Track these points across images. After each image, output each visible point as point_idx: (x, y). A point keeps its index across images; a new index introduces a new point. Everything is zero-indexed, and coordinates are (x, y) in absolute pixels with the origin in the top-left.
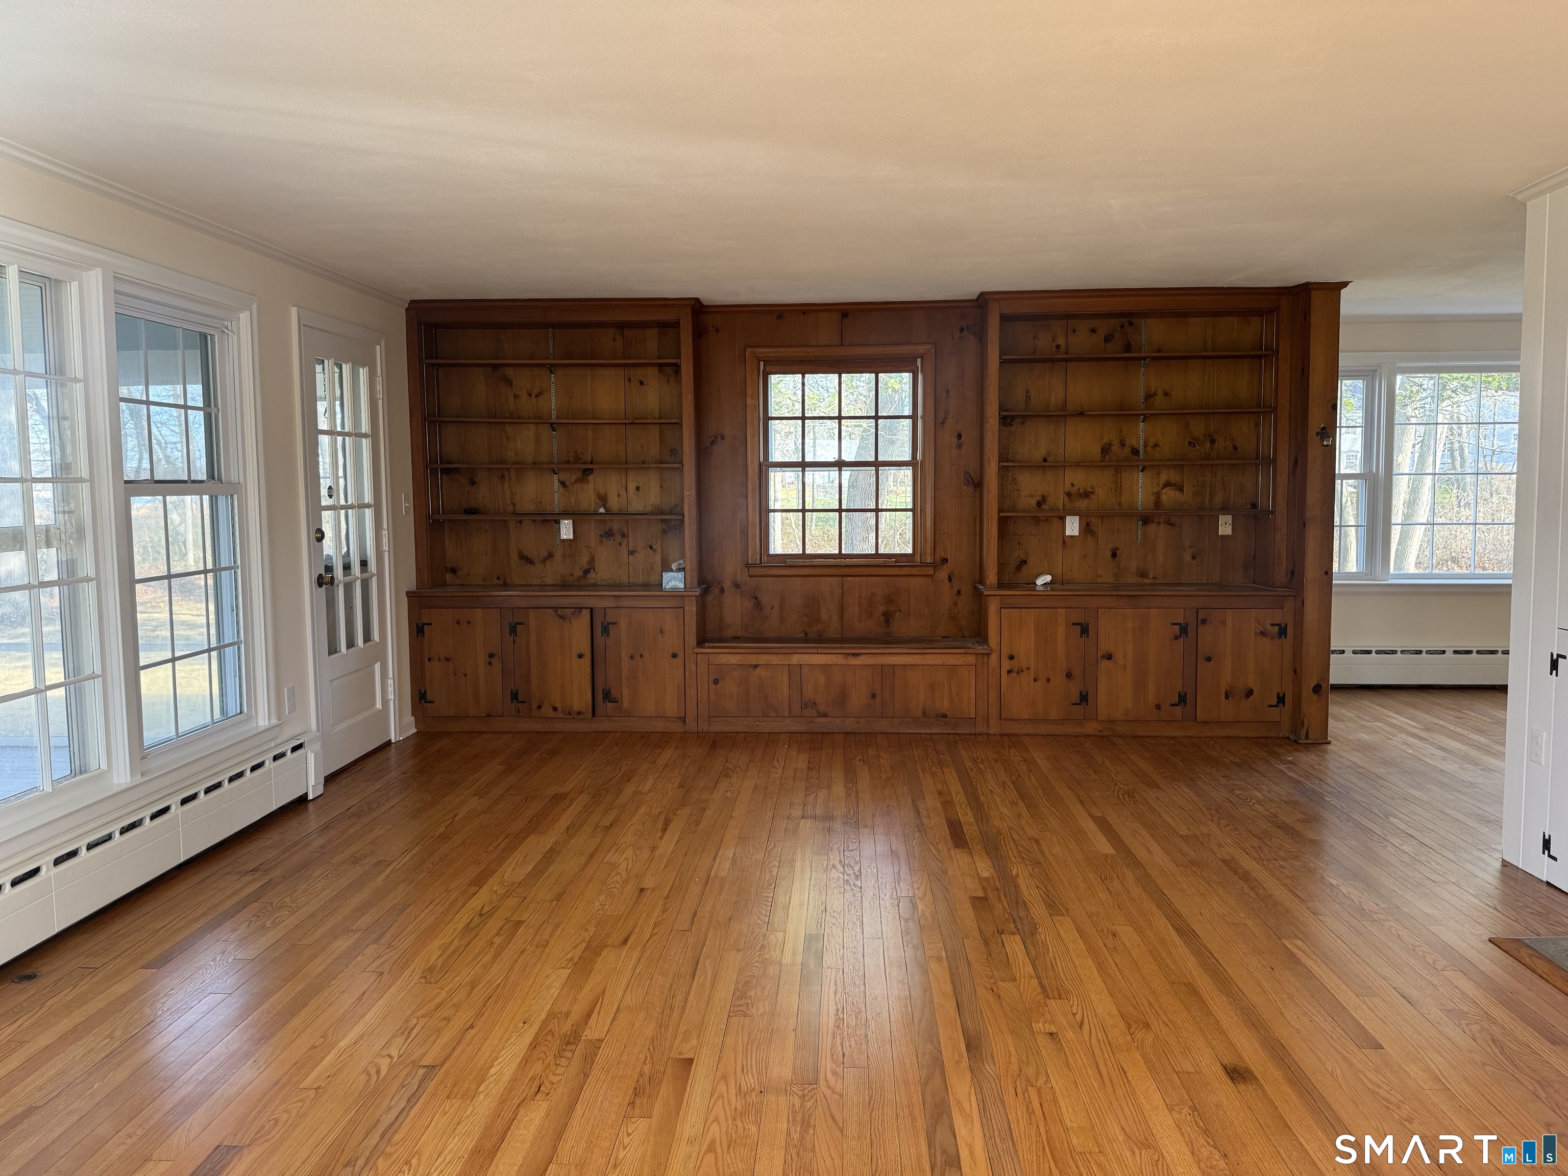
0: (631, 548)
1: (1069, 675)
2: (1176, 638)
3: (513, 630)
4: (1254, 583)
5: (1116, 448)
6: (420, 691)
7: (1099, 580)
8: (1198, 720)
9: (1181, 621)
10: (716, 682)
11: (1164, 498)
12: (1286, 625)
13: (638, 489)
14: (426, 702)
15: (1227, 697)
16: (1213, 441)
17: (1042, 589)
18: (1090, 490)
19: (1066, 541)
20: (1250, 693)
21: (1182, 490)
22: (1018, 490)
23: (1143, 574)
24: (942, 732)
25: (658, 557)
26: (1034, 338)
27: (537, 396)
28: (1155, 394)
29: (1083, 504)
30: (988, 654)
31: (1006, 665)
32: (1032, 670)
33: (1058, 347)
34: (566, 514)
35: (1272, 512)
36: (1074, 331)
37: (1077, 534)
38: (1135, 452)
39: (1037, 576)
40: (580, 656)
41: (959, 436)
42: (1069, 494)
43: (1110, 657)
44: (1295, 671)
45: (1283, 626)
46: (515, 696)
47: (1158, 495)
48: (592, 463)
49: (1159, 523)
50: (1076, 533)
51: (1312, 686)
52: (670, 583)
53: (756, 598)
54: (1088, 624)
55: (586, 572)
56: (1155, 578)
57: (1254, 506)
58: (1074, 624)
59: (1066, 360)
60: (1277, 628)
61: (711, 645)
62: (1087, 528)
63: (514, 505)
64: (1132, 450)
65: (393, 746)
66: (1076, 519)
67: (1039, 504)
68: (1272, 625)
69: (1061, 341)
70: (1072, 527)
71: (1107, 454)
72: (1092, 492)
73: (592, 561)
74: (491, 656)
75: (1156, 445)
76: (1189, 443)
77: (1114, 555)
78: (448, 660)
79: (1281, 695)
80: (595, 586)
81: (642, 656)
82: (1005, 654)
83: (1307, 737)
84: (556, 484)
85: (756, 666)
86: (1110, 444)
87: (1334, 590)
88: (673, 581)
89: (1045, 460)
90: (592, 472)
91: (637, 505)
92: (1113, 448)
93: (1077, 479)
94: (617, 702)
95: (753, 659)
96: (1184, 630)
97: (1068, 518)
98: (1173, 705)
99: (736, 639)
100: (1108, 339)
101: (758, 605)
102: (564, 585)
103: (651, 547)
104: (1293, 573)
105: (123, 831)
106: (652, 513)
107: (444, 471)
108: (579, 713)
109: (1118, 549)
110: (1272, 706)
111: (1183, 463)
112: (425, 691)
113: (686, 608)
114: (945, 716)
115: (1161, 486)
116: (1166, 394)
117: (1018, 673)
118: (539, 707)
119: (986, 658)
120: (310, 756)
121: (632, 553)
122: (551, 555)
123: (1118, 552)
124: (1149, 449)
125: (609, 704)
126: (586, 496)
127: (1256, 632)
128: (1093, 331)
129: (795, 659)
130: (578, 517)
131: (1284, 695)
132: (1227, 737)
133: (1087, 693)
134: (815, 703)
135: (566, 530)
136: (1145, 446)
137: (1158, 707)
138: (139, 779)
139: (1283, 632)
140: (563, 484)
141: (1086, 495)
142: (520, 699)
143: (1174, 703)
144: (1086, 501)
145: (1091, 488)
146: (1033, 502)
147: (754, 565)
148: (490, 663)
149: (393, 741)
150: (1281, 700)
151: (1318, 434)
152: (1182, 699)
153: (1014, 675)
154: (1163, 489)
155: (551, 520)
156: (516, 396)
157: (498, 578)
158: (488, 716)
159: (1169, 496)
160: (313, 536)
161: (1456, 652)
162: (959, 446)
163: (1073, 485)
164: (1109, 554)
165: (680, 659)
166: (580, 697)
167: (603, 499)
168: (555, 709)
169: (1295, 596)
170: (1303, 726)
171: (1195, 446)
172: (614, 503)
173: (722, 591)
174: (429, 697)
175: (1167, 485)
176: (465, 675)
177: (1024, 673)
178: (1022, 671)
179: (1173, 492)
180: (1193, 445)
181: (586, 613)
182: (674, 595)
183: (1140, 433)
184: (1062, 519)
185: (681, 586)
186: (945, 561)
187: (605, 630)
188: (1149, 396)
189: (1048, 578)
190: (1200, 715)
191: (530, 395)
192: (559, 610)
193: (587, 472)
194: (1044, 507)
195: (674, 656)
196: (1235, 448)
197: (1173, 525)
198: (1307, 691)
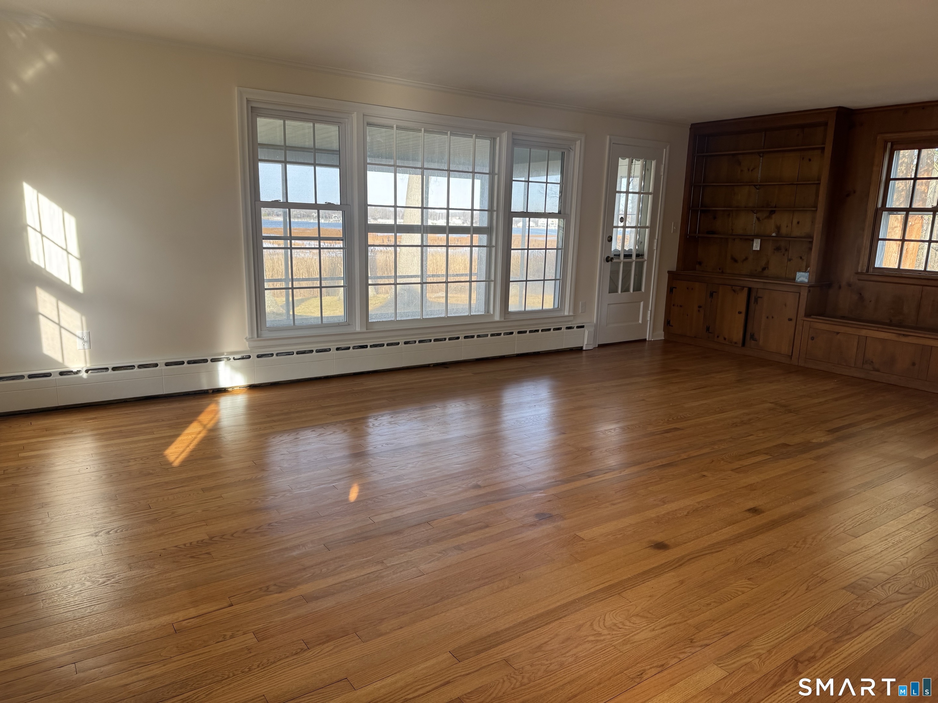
0: (789, 257)
3: (711, 295)
6: (668, 320)
10: (813, 338)
13: (798, 223)
14: (670, 326)
25: (804, 264)
27: (752, 170)
34: (757, 236)
40: (740, 313)
46: (708, 329)
48: (775, 207)
52: (800, 279)
53: (861, 294)
55: (764, 269)
61: (815, 317)
63: (732, 230)
65: (647, 342)
73: (767, 263)
74: (700, 307)
78: (681, 306)
80: (767, 277)
81: (773, 317)
84: (755, 219)
85: (838, 333)
88: (802, 277)
90: (775, 213)
91: (797, 232)
94: (757, 341)
95: (837, 328)
99: (843, 317)
101: (861, 298)
102: (752, 275)
103: (801, 258)
105: (492, 335)
106: (804, 237)
107: (702, 212)
108: (736, 343)
112: (670, 320)
113: (802, 293)
118: (718, 337)
120: (586, 332)
121: (790, 260)
122: (746, 259)
125: (753, 342)
126: (770, 227)
129: (864, 332)
130: (764, 238)
134: (872, 362)
135: (757, 245)
138: (503, 320)
140: (758, 219)
142: (710, 331)
147: (861, 273)
148: (699, 311)
149: (647, 340)
155: (750, 240)
156: (742, 171)
157: (720, 269)
158: (695, 337)
160: (606, 239)
165: (793, 323)
166: (737, 335)
167: (778, 228)
168: (725, 339)
172: (784, 230)
173: (840, 287)
174: (671, 323)
176: (688, 315)
181: (746, 290)
182: (801, 285)
185: (806, 280)
187: (756, 301)
191: (749, 170)
192: (734, 287)
193: (772, 212)
195: (790, 320)
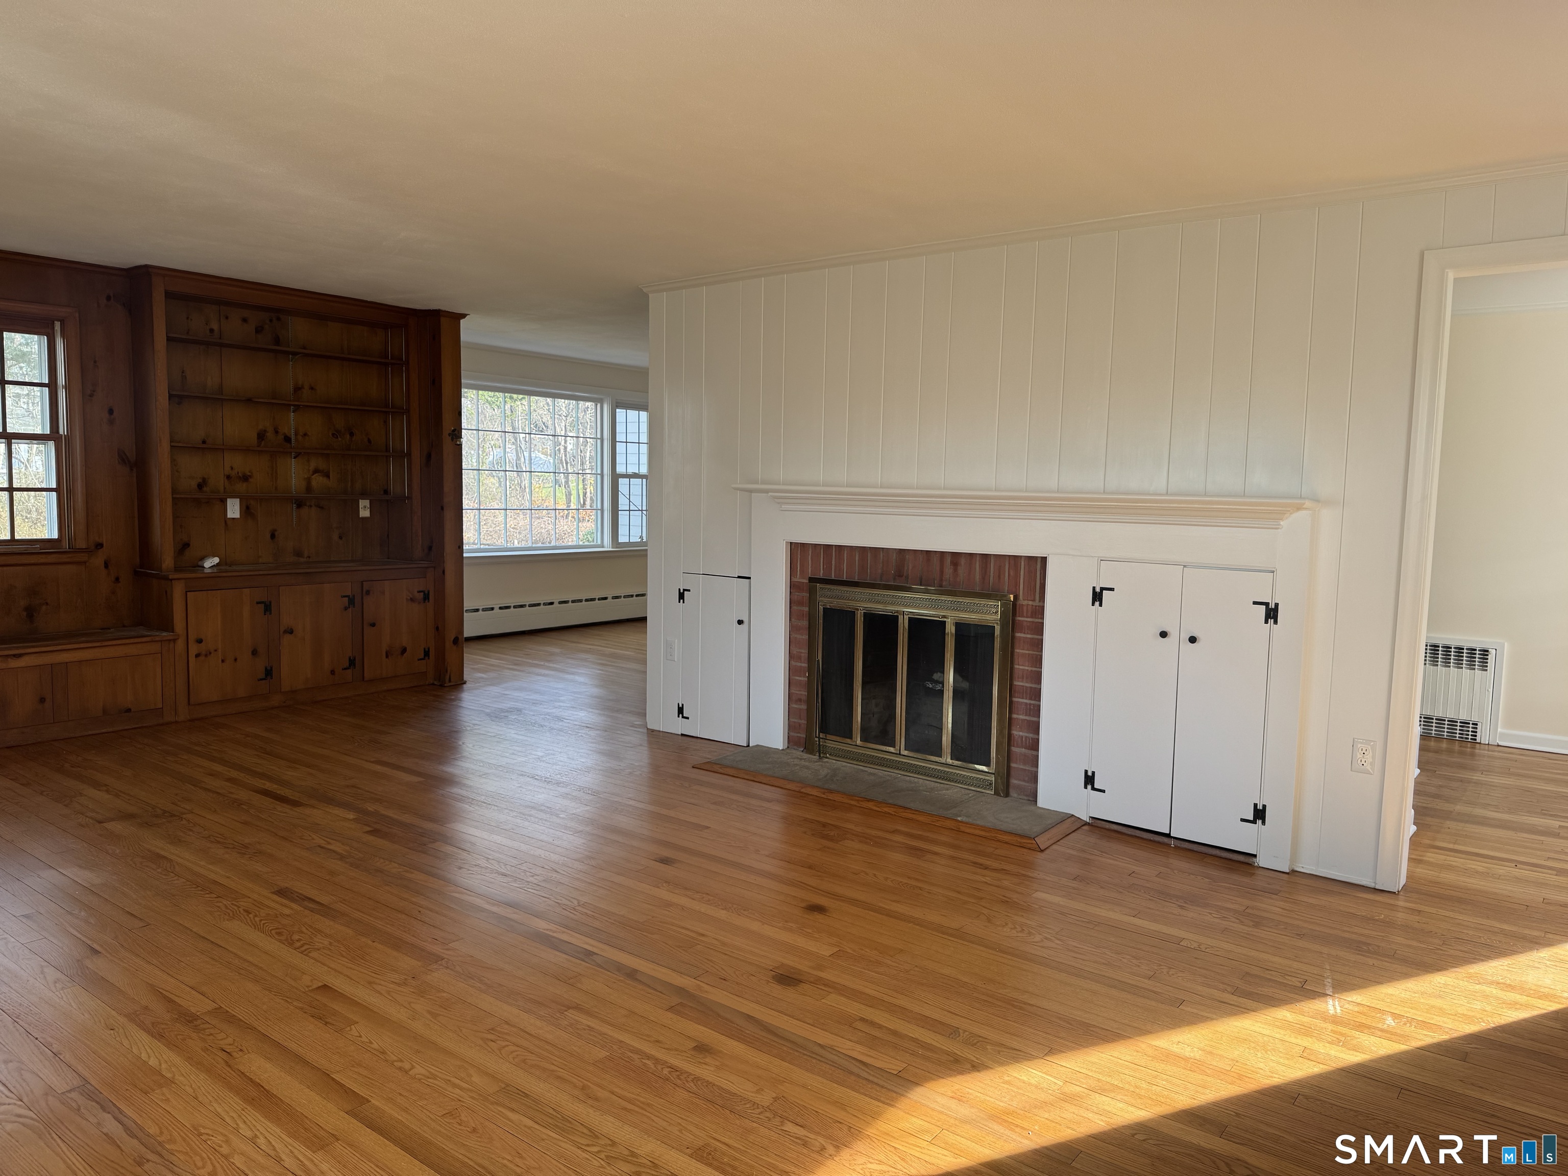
1: (254, 653)
2: (346, 609)
4: (388, 558)
5: (270, 435)
7: (261, 560)
8: (365, 679)
9: (349, 593)
11: (314, 483)
12: (429, 592)
15: (387, 657)
16: (352, 434)
17: (209, 571)
18: (249, 474)
19: (228, 523)
20: (404, 650)
21: (328, 476)
22: (177, 471)
23: (298, 553)
24: (126, 728)
26: (188, 318)
28: (302, 387)
29: (241, 487)
30: (174, 640)
31: (194, 649)
32: (220, 650)
33: (212, 331)
35: (408, 498)
36: (227, 318)
37: (239, 516)
38: (287, 439)
39: (203, 558)
41: (111, 411)
42: (228, 477)
43: (290, 631)
44: (437, 628)
45: (426, 592)
47: (308, 480)
49: (311, 506)
50: (237, 515)
51: (452, 639)
54: (270, 602)
56: (309, 557)
57: (386, 492)
58: (258, 603)
59: (222, 345)
60: (422, 594)
62: (246, 510)
64: (285, 437)
66: (237, 502)
67: (200, 486)
68: (419, 592)
69: (215, 327)
70: (233, 510)
71: (263, 440)
72: (250, 476)
75: (305, 435)
76: (333, 434)
77: (273, 536)
79: (427, 650)
82: (192, 637)
83: (450, 681)
86: (265, 431)
87: (465, 561)
89: (204, 442)
92: (268, 434)
93: (236, 462)
96: (352, 601)
97: (229, 501)
98: (345, 669)
100: (259, 330)
104: (430, 548)
109: (275, 530)
110: (421, 659)
111: (328, 452)
114: (129, 710)
115: (311, 472)
116: (312, 388)
117: (206, 655)
119: (172, 645)
123: (276, 534)
124: (300, 438)
127: (407, 599)
128: (245, 320)
131: (429, 649)
132: (388, 690)
133: (272, 668)
136: (296, 434)
137: (333, 672)
139: (426, 597)
141: (245, 478)
143: (345, 667)
144: (245, 485)
145: (249, 472)
146: (194, 484)
150: (427, 653)
151: (449, 435)
152: (352, 662)
153: (202, 658)
154: (313, 475)
159: (318, 481)
161: (501, 608)
162: (111, 422)
163: (232, 468)
164: (268, 536)
169: (435, 568)
170: (447, 672)
171: (337, 438)
175: (316, 471)
177: (212, 655)
178: (210, 653)
179: (321, 478)
180: (335, 436)
183: (291, 422)
184: (223, 502)
186: (100, 546)
188: (298, 389)
189: (216, 560)
190: (367, 676)
194: (205, 489)
196: (369, 441)
197: (322, 508)
198: (449, 644)
